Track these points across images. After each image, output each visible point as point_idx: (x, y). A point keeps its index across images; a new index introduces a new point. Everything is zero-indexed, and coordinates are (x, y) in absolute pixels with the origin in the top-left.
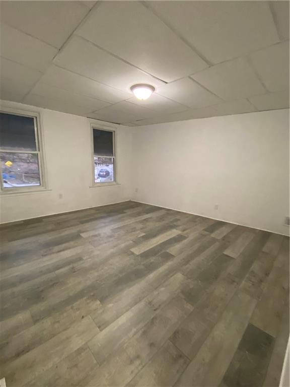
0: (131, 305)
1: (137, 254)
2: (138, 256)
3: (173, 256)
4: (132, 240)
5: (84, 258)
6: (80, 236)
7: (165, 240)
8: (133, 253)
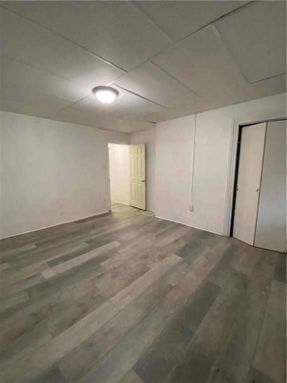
0: (120, 225)
1: (115, 242)
2: (115, 240)
3: (86, 242)
4: (119, 253)
5: (154, 237)
6: (180, 255)
7: (84, 255)
8: (119, 242)
